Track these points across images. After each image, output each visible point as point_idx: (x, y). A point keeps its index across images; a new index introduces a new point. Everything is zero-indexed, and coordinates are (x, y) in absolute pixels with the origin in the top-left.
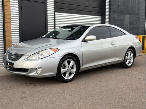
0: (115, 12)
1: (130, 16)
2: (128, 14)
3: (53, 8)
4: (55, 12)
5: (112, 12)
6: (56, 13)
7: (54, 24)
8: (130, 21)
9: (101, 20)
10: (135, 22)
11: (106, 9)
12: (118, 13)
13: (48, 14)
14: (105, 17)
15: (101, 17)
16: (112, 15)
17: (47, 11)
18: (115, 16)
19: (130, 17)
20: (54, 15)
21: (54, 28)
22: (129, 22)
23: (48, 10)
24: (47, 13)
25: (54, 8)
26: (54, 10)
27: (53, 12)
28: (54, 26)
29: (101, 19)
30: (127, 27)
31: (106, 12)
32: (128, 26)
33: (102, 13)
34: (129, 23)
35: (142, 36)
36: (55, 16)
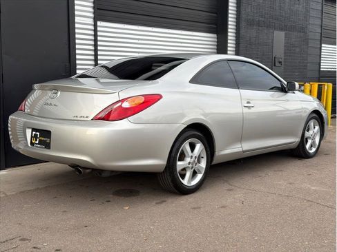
0: (251, 23)
1: (286, 34)
2: (281, 30)
3: (92, 10)
4: (96, 19)
5: (243, 24)
6: (99, 23)
7: (93, 53)
8: (285, 46)
9: (216, 43)
10: (298, 49)
11: (230, 15)
12: (258, 24)
13: (77, 26)
14: (227, 36)
15: (215, 36)
16: (242, 31)
17: (74, 15)
18: (251, 33)
19: (286, 37)
20: (92, 28)
21: (93, 63)
22: (285, 50)
23: (76, 13)
24: (74, 23)
25: (94, 8)
26: (92, 15)
27: (91, 21)
28: (93, 58)
29: (216, 40)
30: (280, 62)
31: (229, 23)
32: (282, 60)
33: (217, 26)
34: (285, 53)
35: (316, 85)
36: (95, 30)
